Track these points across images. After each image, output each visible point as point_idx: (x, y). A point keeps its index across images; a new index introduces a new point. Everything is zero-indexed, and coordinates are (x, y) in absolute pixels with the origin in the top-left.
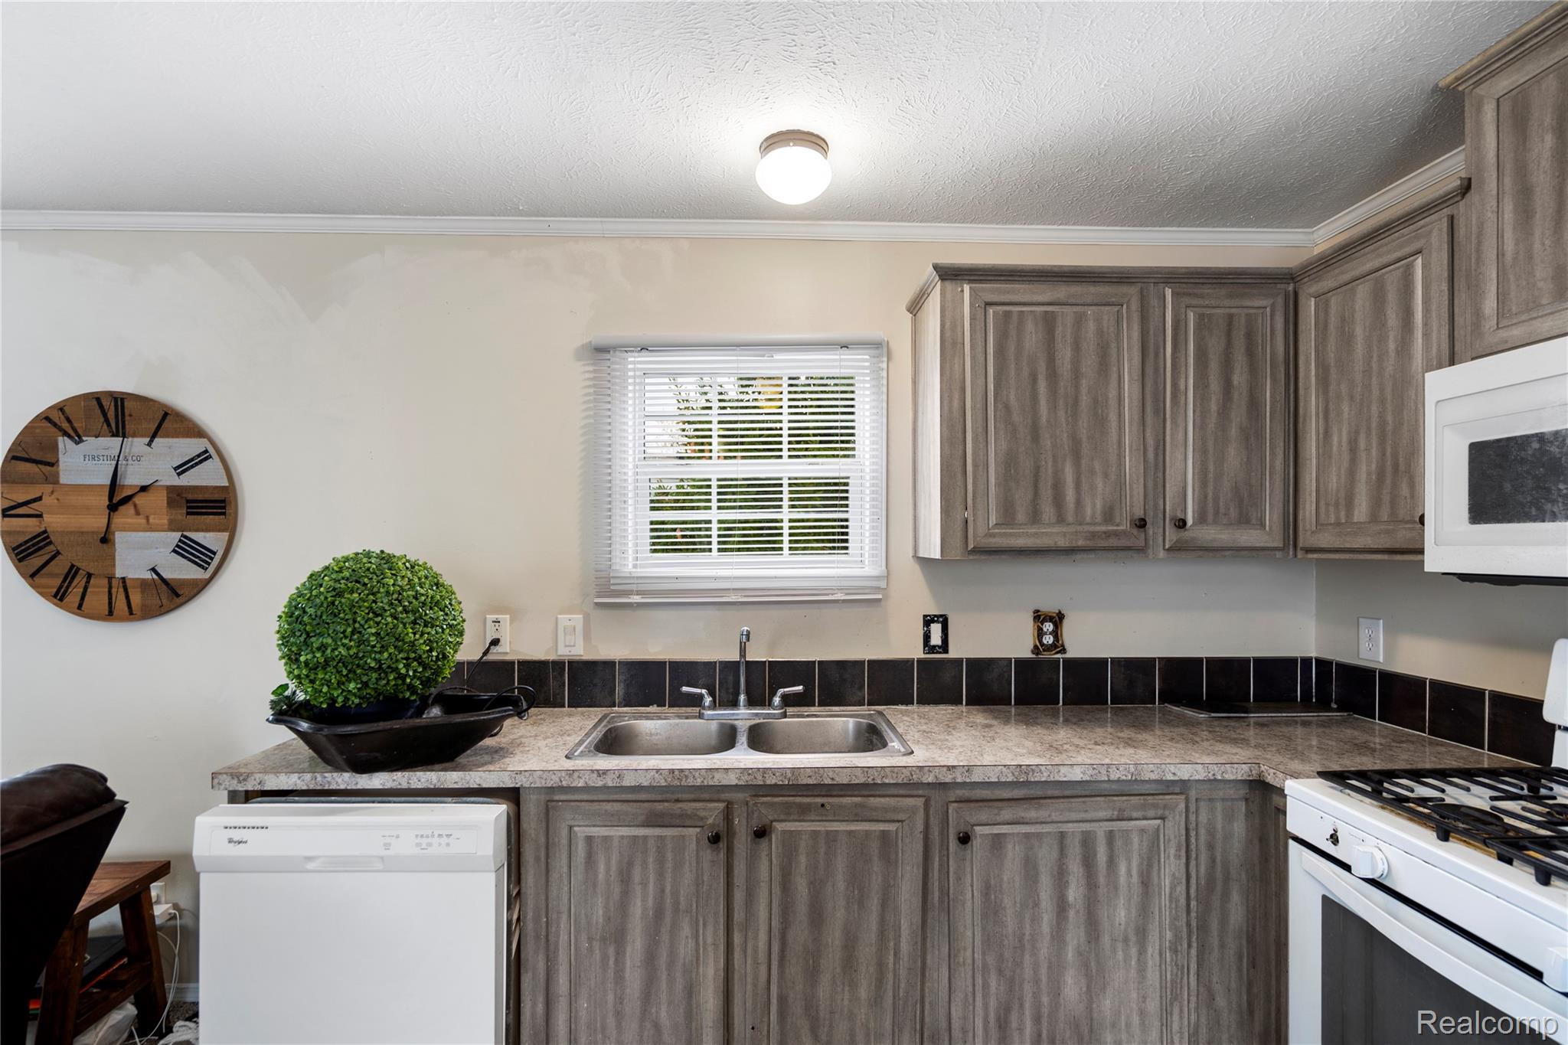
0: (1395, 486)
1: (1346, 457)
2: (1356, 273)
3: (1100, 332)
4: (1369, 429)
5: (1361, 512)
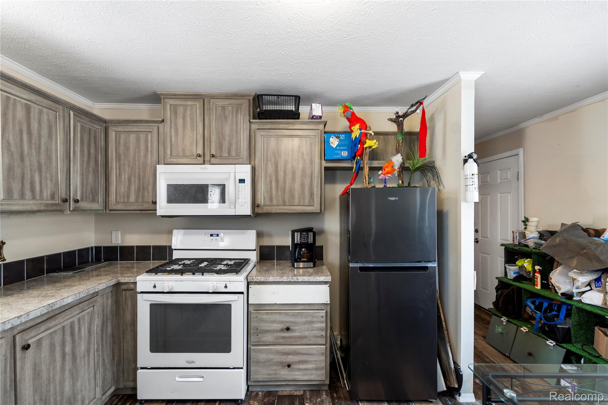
0: (143, 193)
1: (127, 183)
2: (132, 130)
3: (49, 120)
4: (135, 176)
5: (132, 199)
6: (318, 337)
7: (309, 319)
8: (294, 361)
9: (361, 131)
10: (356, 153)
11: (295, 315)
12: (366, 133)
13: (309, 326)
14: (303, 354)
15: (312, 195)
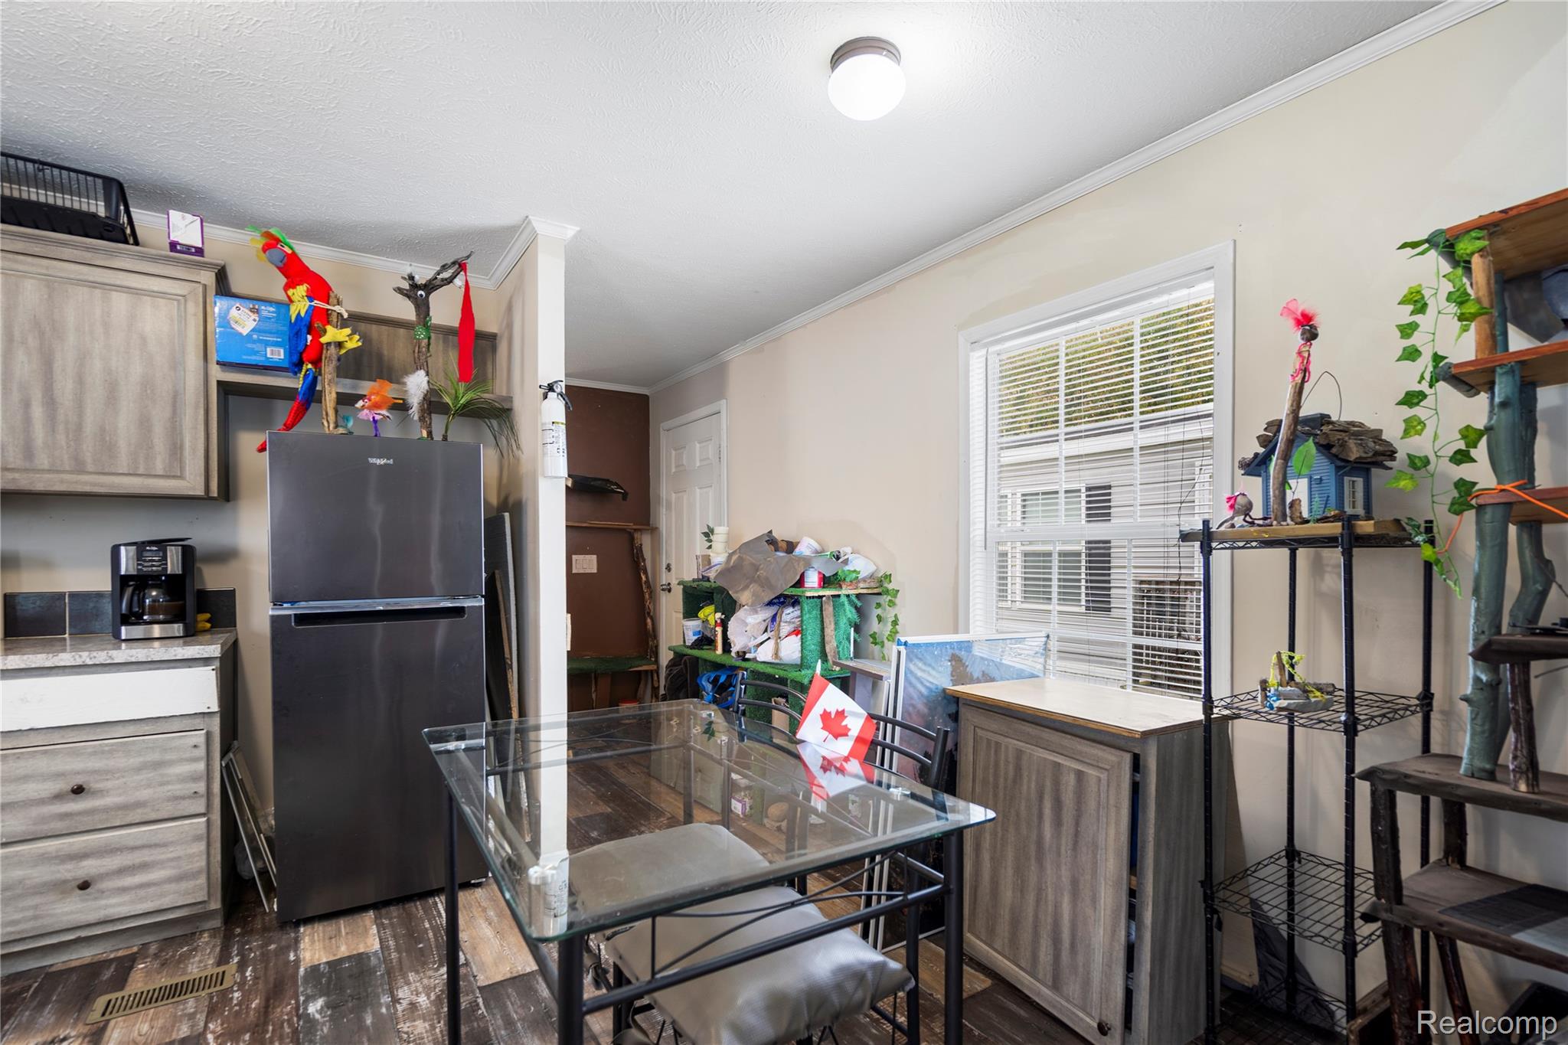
6: (183, 798)
7: (155, 756)
8: (102, 870)
9: (312, 304)
10: (301, 354)
11: (103, 752)
12: (328, 310)
13: (152, 774)
14: (134, 848)
15: (176, 450)
